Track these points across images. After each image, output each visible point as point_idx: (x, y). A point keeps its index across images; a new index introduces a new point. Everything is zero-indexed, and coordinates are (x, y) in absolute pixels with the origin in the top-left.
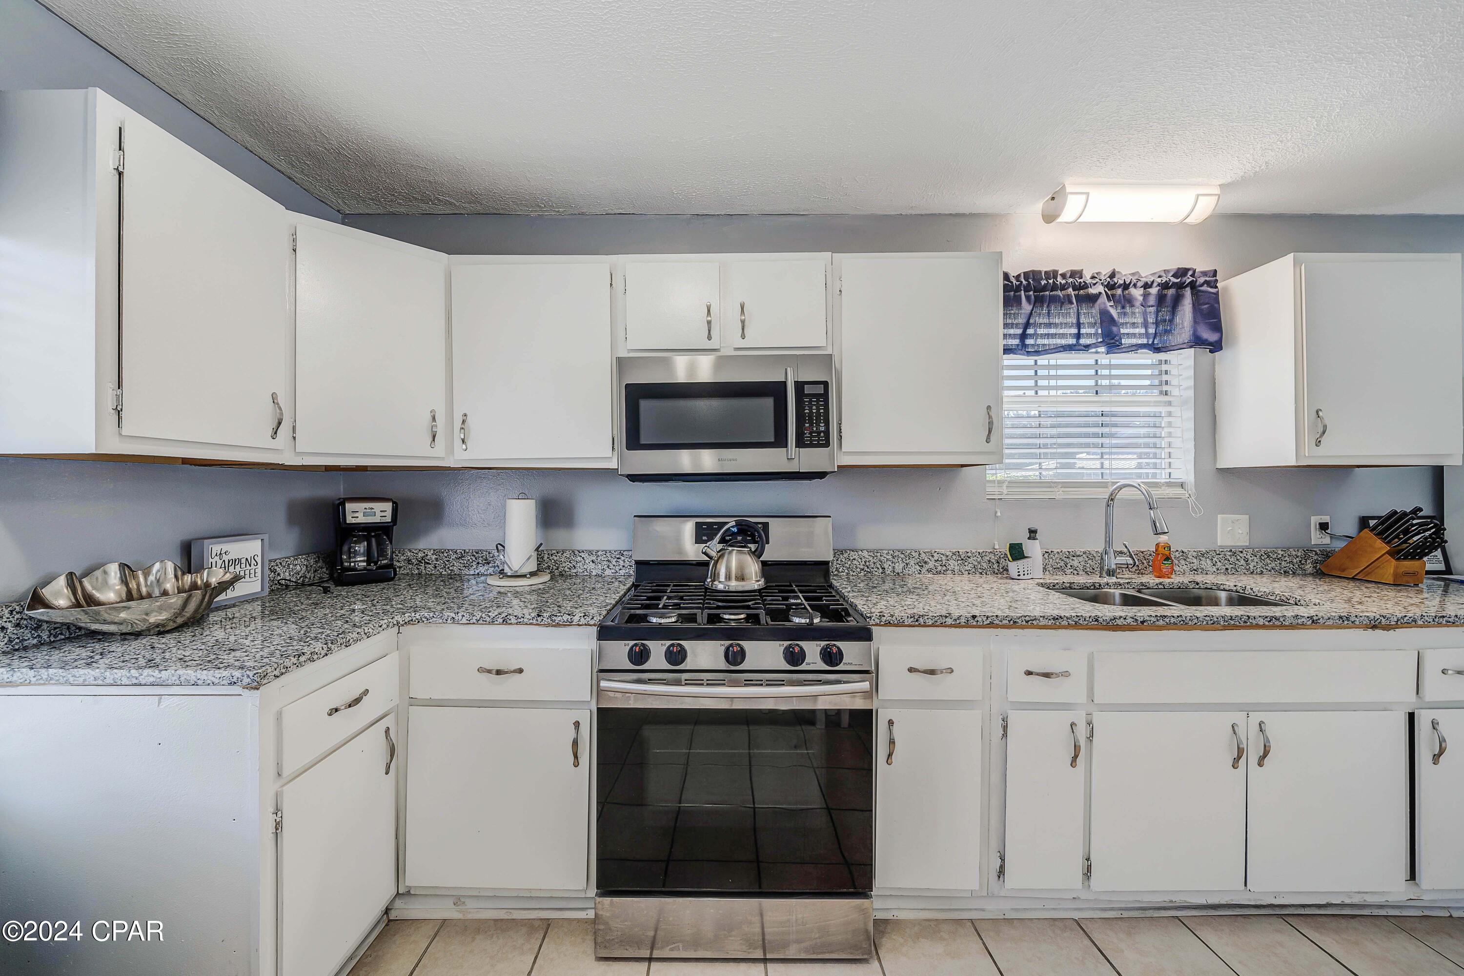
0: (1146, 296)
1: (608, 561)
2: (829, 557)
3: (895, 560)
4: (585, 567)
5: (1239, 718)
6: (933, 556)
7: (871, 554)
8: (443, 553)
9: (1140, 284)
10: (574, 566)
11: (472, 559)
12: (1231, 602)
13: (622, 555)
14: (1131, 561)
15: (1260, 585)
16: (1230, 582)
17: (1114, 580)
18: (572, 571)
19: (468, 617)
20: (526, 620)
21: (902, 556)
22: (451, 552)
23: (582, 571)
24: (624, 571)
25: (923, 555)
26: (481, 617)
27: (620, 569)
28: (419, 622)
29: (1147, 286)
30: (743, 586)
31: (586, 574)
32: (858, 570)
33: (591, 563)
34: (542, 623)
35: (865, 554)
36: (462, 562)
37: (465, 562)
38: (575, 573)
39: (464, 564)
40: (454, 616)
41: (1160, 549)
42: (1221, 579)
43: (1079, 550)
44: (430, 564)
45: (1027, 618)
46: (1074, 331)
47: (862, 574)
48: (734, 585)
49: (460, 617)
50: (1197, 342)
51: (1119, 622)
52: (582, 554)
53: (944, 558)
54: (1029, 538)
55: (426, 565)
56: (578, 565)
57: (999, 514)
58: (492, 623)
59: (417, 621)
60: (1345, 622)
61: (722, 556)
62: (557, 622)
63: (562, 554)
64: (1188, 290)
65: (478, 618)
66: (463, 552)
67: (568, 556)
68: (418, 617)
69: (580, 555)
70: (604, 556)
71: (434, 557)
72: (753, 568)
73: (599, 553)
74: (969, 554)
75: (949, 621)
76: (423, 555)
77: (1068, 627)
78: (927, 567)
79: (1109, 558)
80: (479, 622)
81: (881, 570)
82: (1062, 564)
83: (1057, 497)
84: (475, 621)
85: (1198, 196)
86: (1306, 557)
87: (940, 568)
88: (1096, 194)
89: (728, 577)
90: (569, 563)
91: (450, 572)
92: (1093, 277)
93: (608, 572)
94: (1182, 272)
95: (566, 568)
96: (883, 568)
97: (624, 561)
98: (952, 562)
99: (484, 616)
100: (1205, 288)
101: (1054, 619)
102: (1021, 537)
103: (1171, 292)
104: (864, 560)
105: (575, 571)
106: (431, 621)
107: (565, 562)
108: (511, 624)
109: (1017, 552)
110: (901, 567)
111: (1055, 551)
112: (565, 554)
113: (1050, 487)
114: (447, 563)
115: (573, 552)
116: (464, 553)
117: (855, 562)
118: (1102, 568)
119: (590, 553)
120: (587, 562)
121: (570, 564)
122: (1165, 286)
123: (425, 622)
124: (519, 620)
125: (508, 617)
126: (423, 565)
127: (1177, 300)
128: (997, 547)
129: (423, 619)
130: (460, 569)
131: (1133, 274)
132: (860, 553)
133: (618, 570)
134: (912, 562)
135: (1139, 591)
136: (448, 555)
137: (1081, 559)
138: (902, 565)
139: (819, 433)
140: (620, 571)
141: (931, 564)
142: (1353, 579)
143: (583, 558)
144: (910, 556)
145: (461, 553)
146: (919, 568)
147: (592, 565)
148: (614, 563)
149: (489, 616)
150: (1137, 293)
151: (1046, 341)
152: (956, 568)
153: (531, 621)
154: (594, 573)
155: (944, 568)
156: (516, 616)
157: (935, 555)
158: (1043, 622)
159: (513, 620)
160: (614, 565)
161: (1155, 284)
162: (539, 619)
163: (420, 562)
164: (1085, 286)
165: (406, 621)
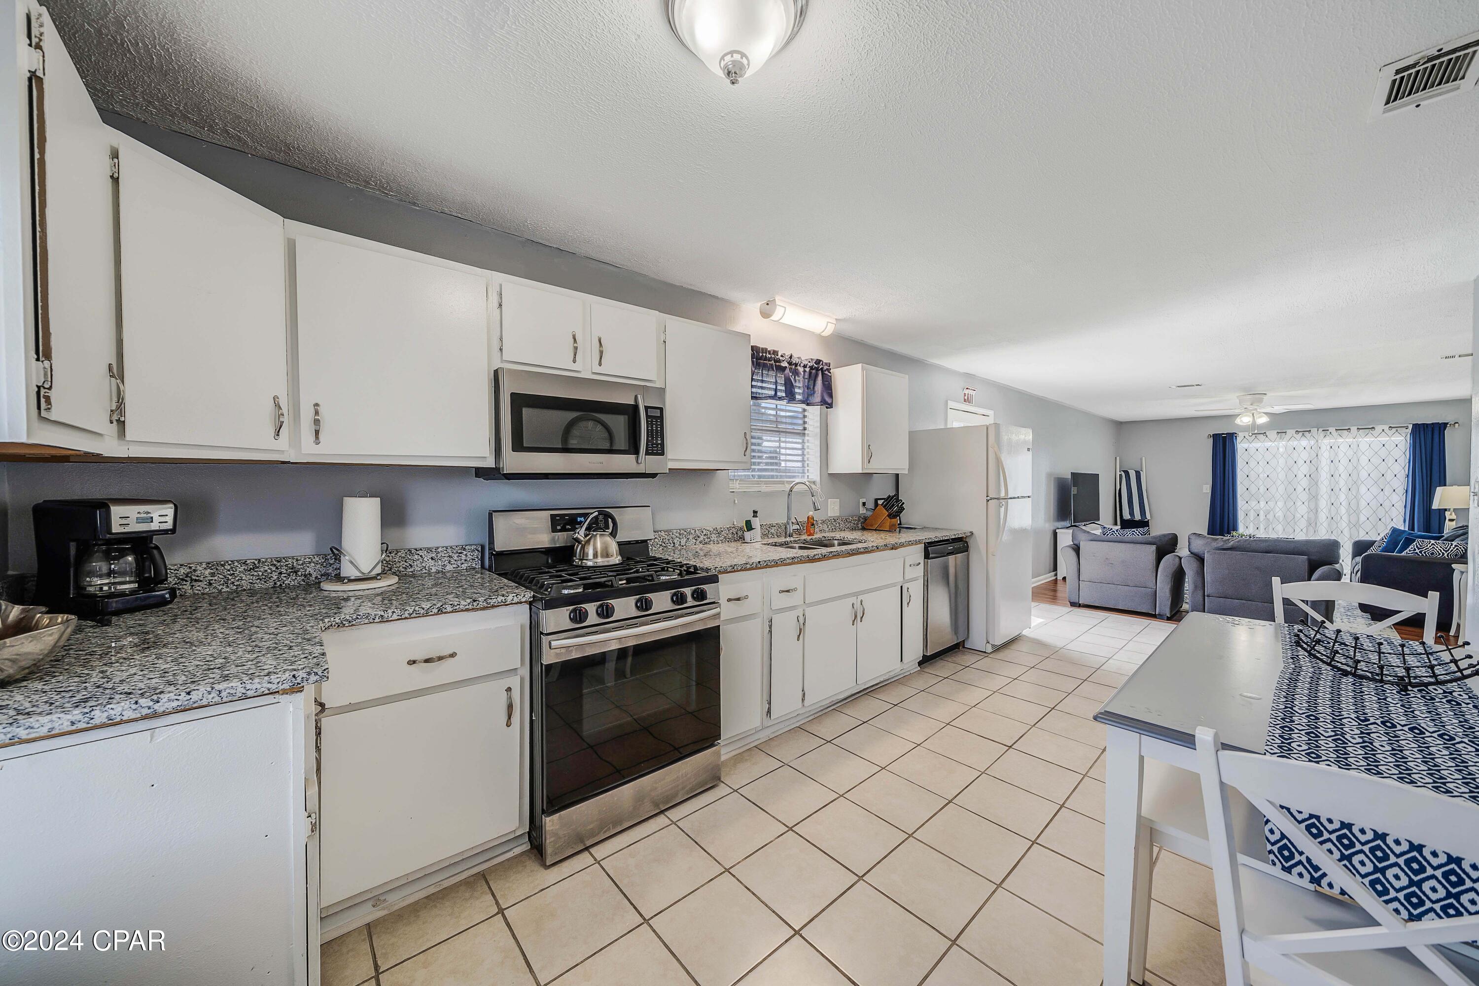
0: (805, 371)
1: (450, 556)
2: (651, 535)
3: (681, 537)
4: (423, 565)
5: (853, 600)
6: (703, 532)
7: (667, 533)
8: (223, 565)
9: (802, 365)
10: (411, 565)
11: (271, 569)
12: (839, 545)
13: (464, 549)
14: (799, 528)
15: (849, 535)
16: (838, 535)
17: (792, 539)
18: (408, 570)
19: (400, 612)
20: (461, 607)
21: (685, 533)
22: (236, 564)
23: (419, 569)
24: (466, 565)
25: (697, 532)
26: (414, 610)
27: (462, 564)
28: (339, 626)
29: (805, 366)
30: (608, 562)
31: (425, 571)
32: (658, 546)
33: (430, 560)
34: (478, 607)
35: (663, 534)
36: (255, 574)
37: (260, 574)
38: (412, 572)
39: (258, 575)
40: (382, 613)
41: (810, 519)
42: (832, 534)
43: (774, 522)
44: (201, 581)
45: (782, 560)
46: (774, 387)
47: (661, 549)
48: (600, 561)
49: (390, 614)
50: (823, 402)
51: (816, 557)
52: (420, 553)
53: (709, 533)
54: (753, 517)
55: (194, 583)
56: (415, 564)
57: (736, 502)
58: (426, 615)
59: (337, 625)
60: (886, 547)
61: (588, 542)
62: (492, 604)
63: (396, 554)
64: (820, 372)
65: (411, 611)
66: (256, 562)
67: (403, 555)
68: (337, 620)
69: (418, 552)
70: (445, 552)
71: (207, 572)
72: (614, 547)
73: (440, 550)
74: (722, 529)
75: (748, 566)
76: (188, 570)
77: (798, 563)
78: (699, 540)
79: (790, 527)
80: (412, 616)
81: (672, 545)
82: (767, 532)
83: (762, 491)
84: (407, 615)
85: (828, 322)
86: (859, 520)
87: (706, 540)
88: (790, 309)
89: (595, 556)
90: (404, 563)
91: (235, 587)
92: (782, 356)
93: (449, 568)
94: (818, 362)
95: (401, 568)
96: (674, 543)
97: (466, 555)
98: (713, 535)
99: (417, 608)
100: (826, 372)
101: (792, 559)
102: (749, 516)
103: (814, 371)
104: (662, 538)
105: (412, 570)
106: (354, 622)
107: (400, 562)
108: (446, 613)
109: (749, 526)
110: (684, 541)
111: (764, 524)
112: (399, 554)
113: (758, 484)
114: (230, 577)
115: (409, 550)
116: (259, 563)
117: (656, 540)
118: (786, 533)
119: (429, 550)
120: (425, 559)
121: (406, 564)
122: (811, 368)
123: (347, 625)
124: (455, 608)
125: (444, 606)
126: (188, 583)
127: (816, 376)
128: (735, 523)
129: (344, 622)
130: (251, 583)
131: (798, 358)
132: (660, 533)
133: (459, 564)
134: (691, 537)
135: (804, 543)
136: (232, 568)
137: (775, 528)
138: (685, 540)
139: (657, 445)
140: (463, 565)
141: (702, 538)
142: (876, 530)
143: (421, 556)
144: (690, 533)
145: (254, 563)
146: (694, 541)
147: (432, 562)
148: (456, 558)
149: (423, 609)
150: (801, 369)
151: (760, 391)
152: (716, 539)
153: (467, 607)
154: (434, 570)
155: (709, 540)
156: (451, 605)
157: (704, 531)
158: (788, 561)
159: (449, 609)
160: (456, 560)
161: (808, 366)
162: (475, 604)
163: (182, 580)
164: (779, 361)
165: (326, 626)
